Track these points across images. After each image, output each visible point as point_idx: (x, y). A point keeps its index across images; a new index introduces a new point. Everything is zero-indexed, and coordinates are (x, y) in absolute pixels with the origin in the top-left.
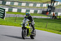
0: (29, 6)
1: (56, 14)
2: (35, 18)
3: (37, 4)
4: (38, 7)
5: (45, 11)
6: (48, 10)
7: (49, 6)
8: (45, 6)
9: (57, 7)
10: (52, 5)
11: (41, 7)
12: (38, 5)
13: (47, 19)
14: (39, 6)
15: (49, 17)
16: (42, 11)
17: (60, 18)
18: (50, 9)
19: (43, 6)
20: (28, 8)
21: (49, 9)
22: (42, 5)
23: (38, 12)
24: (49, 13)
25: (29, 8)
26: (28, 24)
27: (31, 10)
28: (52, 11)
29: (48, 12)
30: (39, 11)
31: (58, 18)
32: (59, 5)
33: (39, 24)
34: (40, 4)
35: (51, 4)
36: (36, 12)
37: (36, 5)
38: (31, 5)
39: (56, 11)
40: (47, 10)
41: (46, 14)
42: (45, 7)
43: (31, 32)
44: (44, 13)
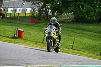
26: (55, 32)
31: (7, 17)
39: (4, 5)
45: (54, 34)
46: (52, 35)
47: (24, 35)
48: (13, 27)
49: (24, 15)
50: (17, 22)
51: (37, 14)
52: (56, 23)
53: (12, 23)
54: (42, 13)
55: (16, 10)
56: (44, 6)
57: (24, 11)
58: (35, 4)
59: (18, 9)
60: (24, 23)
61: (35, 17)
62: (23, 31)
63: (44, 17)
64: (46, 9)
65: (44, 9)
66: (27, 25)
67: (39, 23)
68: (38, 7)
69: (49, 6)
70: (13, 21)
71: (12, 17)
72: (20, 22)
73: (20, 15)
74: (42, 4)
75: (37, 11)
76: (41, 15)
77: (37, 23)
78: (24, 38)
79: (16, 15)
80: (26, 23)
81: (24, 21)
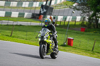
0: (11, 6)
1: (54, 18)
2: (20, 25)
3: (24, 3)
4: (25, 7)
5: (36, 14)
6: (42, 12)
7: (42, 6)
8: (37, 6)
9: (56, 7)
10: (48, 5)
11: (30, 7)
12: (26, 4)
13: (39, 26)
14: (27, 6)
15: (43, 24)
16: (31, 13)
17: (61, 24)
18: (45, 11)
19: (34, 6)
20: (8, 10)
21: (43, 10)
22: (32, 4)
23: (25, 16)
24: (44, 17)
25: (10, 9)
26: (49, 36)
27: (13, 13)
28: (48, 13)
29: (42, 16)
30: (26, 14)
31: (57, 25)
32: (59, 5)
33: (26, 35)
34: (28, 3)
35: (47, 3)
36: (21, 15)
37: (22, 4)
38: (14, 4)
39: (54, 13)
40: (40, 11)
41: (38, 18)
42: (37, 8)
43: (53, 49)
44: (35, 17)
45: (47, 38)
46: (45, 40)
47: (74, 43)
48: (63, 35)
49: (74, 23)
50: (67, 30)
51: (87, 23)
52: (51, 25)
53: (62, 31)
54: (92, 22)
55: (66, 18)
56: (94, 15)
57: (74, 19)
58: (85, 12)
59: (68, 17)
60: (74, 31)
61: (84, 26)
62: (73, 39)
63: (94, 26)
64: (96, 17)
65: (94, 18)
66: (76, 33)
67: (89, 31)
68: (88, 15)
69: (99, 15)
70: (63, 29)
71: (62, 26)
72: (70, 30)
73: (70, 23)
74: (91, 13)
75: (87, 20)
76: (91, 23)
77: (86, 31)
78: (73, 46)
79: (66, 23)
80: (75, 32)
81: (74, 30)
